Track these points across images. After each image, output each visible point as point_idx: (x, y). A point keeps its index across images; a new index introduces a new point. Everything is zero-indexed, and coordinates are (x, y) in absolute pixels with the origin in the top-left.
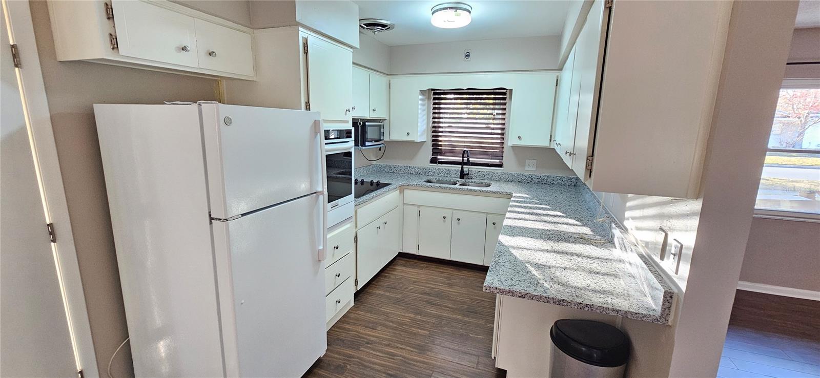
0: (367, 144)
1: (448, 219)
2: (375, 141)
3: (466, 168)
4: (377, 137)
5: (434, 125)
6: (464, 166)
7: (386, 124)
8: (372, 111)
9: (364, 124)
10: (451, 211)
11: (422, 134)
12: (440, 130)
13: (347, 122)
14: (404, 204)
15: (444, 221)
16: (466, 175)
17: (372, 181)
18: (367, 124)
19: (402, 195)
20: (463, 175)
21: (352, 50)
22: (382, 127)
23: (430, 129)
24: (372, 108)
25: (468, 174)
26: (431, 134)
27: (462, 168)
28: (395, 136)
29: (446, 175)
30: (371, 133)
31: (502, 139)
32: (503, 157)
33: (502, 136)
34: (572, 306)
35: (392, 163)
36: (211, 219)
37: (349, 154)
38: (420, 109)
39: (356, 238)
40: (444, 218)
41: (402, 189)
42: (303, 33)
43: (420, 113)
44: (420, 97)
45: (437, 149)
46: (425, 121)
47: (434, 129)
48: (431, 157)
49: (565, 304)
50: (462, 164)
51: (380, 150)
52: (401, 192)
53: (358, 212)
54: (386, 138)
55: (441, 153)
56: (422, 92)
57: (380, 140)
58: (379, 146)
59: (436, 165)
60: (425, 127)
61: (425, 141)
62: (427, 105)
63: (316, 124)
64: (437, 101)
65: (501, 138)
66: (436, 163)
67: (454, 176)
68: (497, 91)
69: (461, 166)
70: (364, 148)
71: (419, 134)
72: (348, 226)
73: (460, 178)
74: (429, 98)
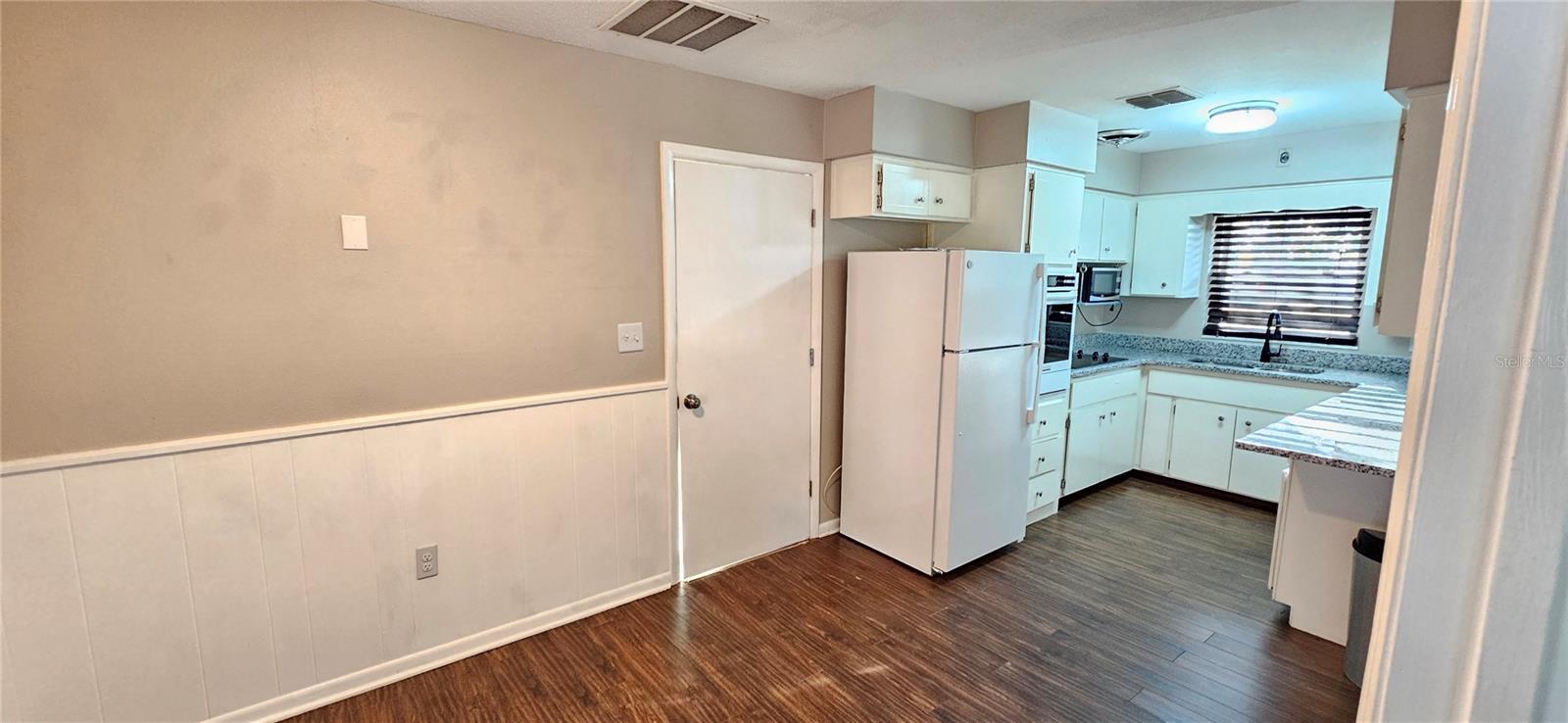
0: (1092, 298)
1: (1228, 424)
2: (1106, 296)
3: (1274, 345)
4: (1109, 291)
5: (1215, 271)
6: (1271, 341)
7: (1126, 270)
8: (1103, 251)
9: (1090, 269)
10: (1235, 409)
11: (1190, 287)
12: (1227, 279)
13: (1071, 266)
14: (1148, 393)
15: (1221, 425)
16: (1274, 355)
17: (1096, 353)
18: (1094, 269)
19: (1145, 379)
20: (1266, 355)
21: (1084, 176)
22: (1118, 274)
23: (1206, 278)
24: (1104, 247)
25: (1278, 355)
26: (1207, 286)
27: (1267, 345)
28: (1139, 290)
29: (1234, 355)
30: (1099, 283)
31: (1357, 296)
32: (1357, 326)
33: (1359, 290)
34: (1352, 468)
35: (1131, 333)
36: (944, 351)
37: (1069, 307)
38: (1190, 245)
39: (1068, 422)
40: (1221, 419)
41: (1145, 369)
42: (1030, 169)
43: (1189, 253)
44: (1191, 226)
45: (1217, 311)
46: (1199, 265)
47: (1215, 278)
48: (1205, 323)
49: (1343, 465)
50: (1268, 336)
51: (1112, 309)
52: (1145, 373)
53: (1074, 387)
54: (1124, 292)
55: (1226, 317)
56: (1195, 220)
57: (1113, 294)
58: (1112, 303)
59: (1214, 337)
60: (1197, 274)
61: (1196, 298)
62: (1203, 239)
63: (1039, 268)
64: (1223, 232)
65: (1357, 293)
66: (1215, 334)
67: (1249, 357)
68: (1350, 211)
69: (1264, 341)
70: (1086, 304)
71: (1184, 285)
72: (1060, 401)
73: (1261, 360)
74: (1208, 228)
